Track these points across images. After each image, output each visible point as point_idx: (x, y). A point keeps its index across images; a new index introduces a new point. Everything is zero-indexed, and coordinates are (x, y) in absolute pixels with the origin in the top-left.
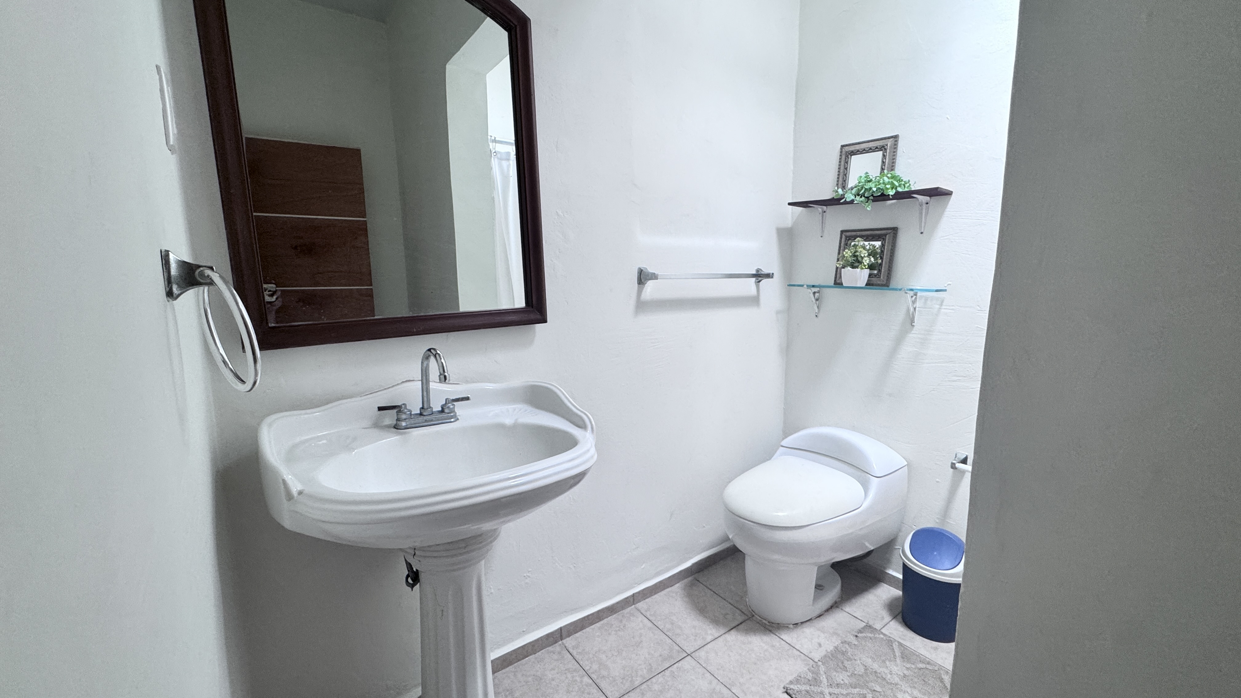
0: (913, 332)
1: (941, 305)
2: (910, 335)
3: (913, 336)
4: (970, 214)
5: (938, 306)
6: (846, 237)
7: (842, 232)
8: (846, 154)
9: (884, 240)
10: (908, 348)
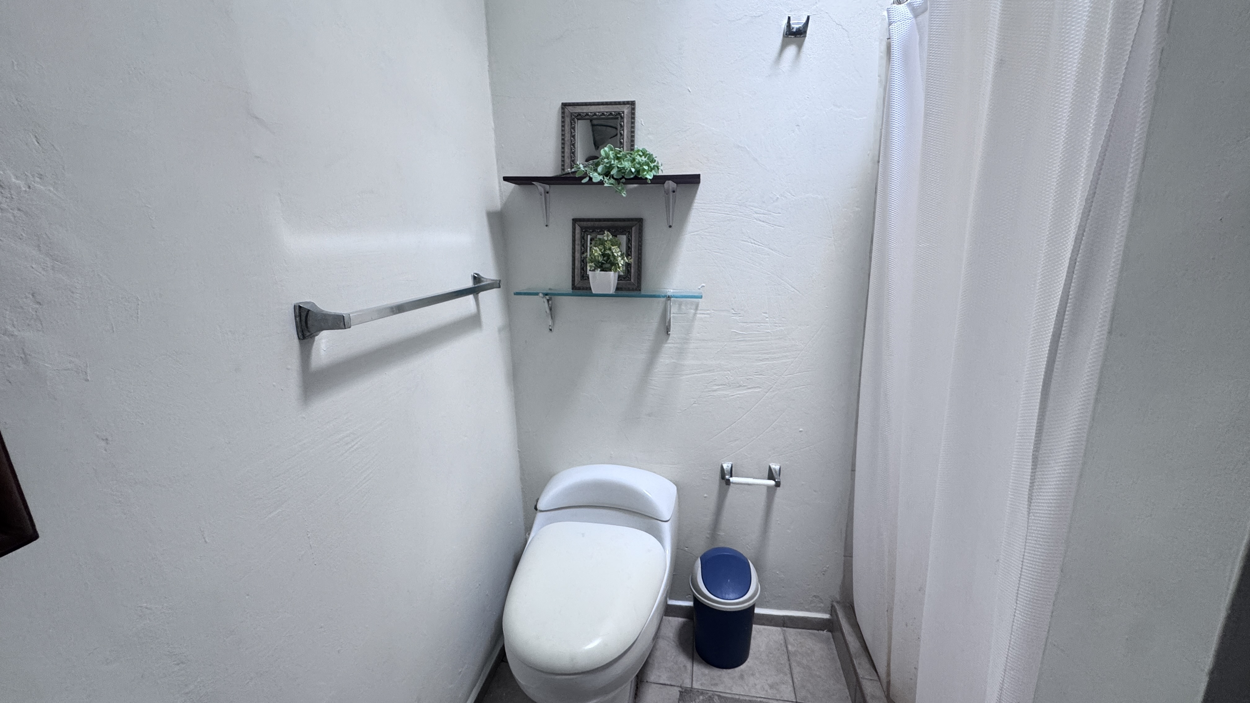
0: (669, 341)
1: (696, 309)
2: (666, 345)
3: (670, 346)
4: (719, 208)
5: (693, 311)
6: (582, 228)
7: (575, 221)
8: (571, 116)
9: (630, 233)
10: (665, 360)
